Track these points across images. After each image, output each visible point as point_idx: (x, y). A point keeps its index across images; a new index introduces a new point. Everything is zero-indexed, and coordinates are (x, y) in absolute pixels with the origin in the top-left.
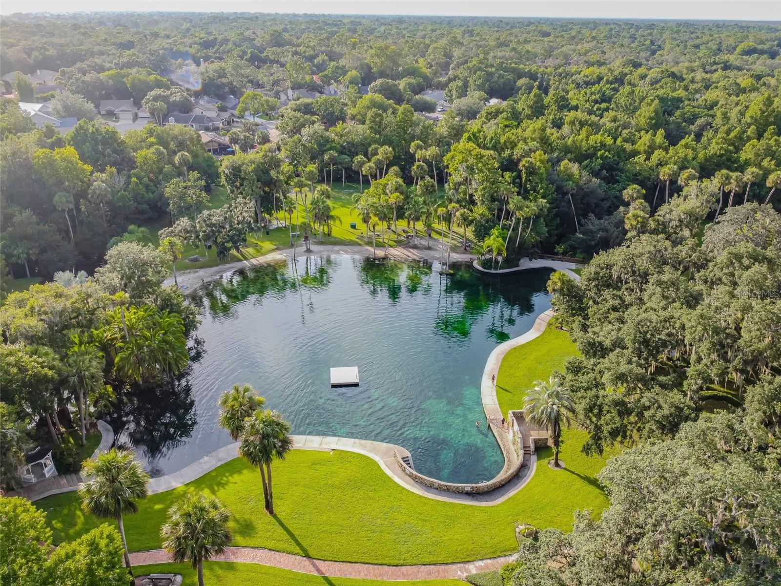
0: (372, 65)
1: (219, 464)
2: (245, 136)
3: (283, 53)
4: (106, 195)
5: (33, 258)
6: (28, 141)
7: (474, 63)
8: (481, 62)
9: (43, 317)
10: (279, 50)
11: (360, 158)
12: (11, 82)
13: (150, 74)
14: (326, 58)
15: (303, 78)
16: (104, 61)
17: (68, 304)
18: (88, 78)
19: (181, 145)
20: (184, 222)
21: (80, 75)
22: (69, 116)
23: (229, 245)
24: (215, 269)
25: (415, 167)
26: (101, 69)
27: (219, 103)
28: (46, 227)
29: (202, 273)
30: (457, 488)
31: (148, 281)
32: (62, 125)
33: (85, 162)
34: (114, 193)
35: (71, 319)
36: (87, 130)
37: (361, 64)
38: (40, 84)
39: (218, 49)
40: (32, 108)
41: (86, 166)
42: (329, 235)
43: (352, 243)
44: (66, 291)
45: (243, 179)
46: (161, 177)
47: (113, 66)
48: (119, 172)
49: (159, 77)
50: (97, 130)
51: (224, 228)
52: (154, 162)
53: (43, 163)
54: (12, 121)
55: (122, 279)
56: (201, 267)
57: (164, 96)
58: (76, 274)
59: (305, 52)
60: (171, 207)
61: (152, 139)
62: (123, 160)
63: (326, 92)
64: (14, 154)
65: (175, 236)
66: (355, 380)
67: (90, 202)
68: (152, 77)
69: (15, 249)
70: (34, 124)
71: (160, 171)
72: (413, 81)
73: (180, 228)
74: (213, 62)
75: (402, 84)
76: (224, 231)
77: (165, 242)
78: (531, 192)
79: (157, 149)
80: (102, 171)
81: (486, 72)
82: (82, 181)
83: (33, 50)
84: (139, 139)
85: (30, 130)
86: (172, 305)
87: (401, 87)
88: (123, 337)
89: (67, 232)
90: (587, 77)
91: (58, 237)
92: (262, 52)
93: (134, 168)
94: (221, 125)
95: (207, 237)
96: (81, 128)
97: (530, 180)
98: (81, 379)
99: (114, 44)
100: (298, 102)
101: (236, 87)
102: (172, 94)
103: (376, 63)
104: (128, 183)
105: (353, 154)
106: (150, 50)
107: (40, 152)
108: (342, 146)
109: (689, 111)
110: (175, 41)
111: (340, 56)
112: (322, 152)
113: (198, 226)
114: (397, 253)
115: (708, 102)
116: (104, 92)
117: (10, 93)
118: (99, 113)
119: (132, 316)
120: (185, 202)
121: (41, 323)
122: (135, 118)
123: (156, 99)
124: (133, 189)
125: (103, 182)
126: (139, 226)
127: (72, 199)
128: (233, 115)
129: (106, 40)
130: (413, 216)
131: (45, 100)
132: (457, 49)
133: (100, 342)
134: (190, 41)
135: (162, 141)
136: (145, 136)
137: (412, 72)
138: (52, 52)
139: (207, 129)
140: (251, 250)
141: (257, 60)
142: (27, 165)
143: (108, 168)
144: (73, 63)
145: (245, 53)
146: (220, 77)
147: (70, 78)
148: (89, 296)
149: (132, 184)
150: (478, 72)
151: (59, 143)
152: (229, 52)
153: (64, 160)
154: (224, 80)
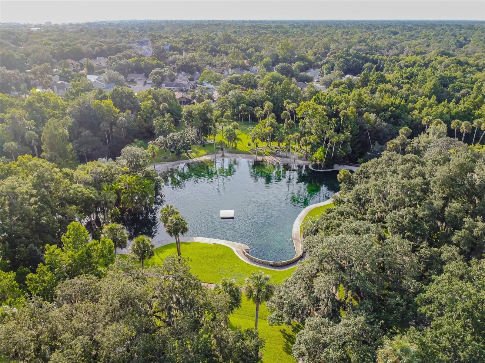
0: (279, 54)
1: (163, 245)
2: (199, 95)
3: (230, 47)
4: (125, 124)
5: (89, 153)
6: (90, 96)
7: (339, 53)
8: (343, 53)
9: (92, 175)
10: (227, 45)
11: (257, 108)
12: (83, 63)
13: (154, 59)
14: (254, 50)
15: (238, 62)
16: (131, 52)
17: (103, 170)
18: (122, 62)
19: (165, 100)
20: (161, 138)
21: (118, 60)
22: (111, 83)
23: (182, 150)
24: (175, 162)
25: (283, 114)
26: (129, 57)
27: (190, 76)
28: (96, 138)
29: (168, 164)
30: (267, 262)
31: (139, 164)
32: (107, 87)
33: (116, 107)
34: (128, 123)
35: (103, 177)
36: (119, 91)
37: (273, 54)
38: (98, 65)
39: (194, 45)
40: (92, 78)
41: (116, 109)
42: (235, 148)
43: (246, 153)
44: (102, 165)
45: (193, 118)
46: (152, 116)
47: (135, 55)
48: (132, 113)
49: (159, 62)
50: (123, 91)
51: (180, 142)
52: (150, 108)
53: (97, 107)
54: (83, 85)
55: (128, 163)
56: (168, 161)
57: (160, 72)
58: (108, 159)
59: (242, 46)
60: (155, 131)
61: (150, 96)
62: (135, 107)
63: (251, 70)
64: (84, 103)
65: (156, 145)
66: (232, 216)
67: (117, 128)
68: (155, 62)
69: (81, 148)
70: (94, 87)
71: (152, 112)
72: (301, 64)
73: (158, 141)
74: (190, 52)
75: (294, 66)
76: (180, 143)
77: (150, 147)
78: (345, 129)
79: (152, 101)
80: (124, 112)
81: (346, 59)
82: (114, 117)
83: (95, 46)
84: (144, 96)
85: (91, 90)
86: (150, 176)
87: (293, 68)
88: (126, 188)
89: (106, 142)
90: (407, 62)
91: (101, 143)
92: (217, 46)
93: (140, 111)
94: (190, 88)
95: (171, 146)
96: (116, 90)
97: (345, 123)
98: (106, 202)
99: (138, 42)
100: (232, 76)
101: (200, 67)
102: (164, 71)
103: (281, 54)
104: (136, 118)
105: (254, 106)
106: (156, 46)
107: (96, 102)
108: (249, 102)
109: (457, 85)
110: (170, 40)
111: (262, 48)
112: (238, 105)
113: (167, 140)
114: (269, 159)
115: (473, 79)
116: (130, 69)
117: (83, 70)
118: (127, 81)
119: (130, 178)
120: (162, 128)
121: (91, 177)
122: (145, 83)
123: (156, 74)
124: (138, 121)
125: (124, 117)
126: (139, 140)
127: (109, 125)
128: (197, 83)
129: (133, 40)
130: (278, 139)
131: (100, 73)
132: (333, 44)
133: (116, 190)
134: (179, 40)
135: (155, 98)
136: (147, 94)
137: (302, 59)
138: (105, 47)
139: (182, 91)
140: (194, 154)
141: (214, 52)
142: (89, 108)
143: (127, 110)
144: (116, 54)
145: (208, 47)
146: (192, 61)
147: (113, 62)
148: (112, 168)
149: (138, 119)
150: (340, 59)
151: (105, 98)
152: (199, 46)
153: (106, 106)
154: (194, 63)
